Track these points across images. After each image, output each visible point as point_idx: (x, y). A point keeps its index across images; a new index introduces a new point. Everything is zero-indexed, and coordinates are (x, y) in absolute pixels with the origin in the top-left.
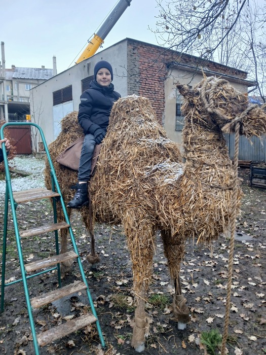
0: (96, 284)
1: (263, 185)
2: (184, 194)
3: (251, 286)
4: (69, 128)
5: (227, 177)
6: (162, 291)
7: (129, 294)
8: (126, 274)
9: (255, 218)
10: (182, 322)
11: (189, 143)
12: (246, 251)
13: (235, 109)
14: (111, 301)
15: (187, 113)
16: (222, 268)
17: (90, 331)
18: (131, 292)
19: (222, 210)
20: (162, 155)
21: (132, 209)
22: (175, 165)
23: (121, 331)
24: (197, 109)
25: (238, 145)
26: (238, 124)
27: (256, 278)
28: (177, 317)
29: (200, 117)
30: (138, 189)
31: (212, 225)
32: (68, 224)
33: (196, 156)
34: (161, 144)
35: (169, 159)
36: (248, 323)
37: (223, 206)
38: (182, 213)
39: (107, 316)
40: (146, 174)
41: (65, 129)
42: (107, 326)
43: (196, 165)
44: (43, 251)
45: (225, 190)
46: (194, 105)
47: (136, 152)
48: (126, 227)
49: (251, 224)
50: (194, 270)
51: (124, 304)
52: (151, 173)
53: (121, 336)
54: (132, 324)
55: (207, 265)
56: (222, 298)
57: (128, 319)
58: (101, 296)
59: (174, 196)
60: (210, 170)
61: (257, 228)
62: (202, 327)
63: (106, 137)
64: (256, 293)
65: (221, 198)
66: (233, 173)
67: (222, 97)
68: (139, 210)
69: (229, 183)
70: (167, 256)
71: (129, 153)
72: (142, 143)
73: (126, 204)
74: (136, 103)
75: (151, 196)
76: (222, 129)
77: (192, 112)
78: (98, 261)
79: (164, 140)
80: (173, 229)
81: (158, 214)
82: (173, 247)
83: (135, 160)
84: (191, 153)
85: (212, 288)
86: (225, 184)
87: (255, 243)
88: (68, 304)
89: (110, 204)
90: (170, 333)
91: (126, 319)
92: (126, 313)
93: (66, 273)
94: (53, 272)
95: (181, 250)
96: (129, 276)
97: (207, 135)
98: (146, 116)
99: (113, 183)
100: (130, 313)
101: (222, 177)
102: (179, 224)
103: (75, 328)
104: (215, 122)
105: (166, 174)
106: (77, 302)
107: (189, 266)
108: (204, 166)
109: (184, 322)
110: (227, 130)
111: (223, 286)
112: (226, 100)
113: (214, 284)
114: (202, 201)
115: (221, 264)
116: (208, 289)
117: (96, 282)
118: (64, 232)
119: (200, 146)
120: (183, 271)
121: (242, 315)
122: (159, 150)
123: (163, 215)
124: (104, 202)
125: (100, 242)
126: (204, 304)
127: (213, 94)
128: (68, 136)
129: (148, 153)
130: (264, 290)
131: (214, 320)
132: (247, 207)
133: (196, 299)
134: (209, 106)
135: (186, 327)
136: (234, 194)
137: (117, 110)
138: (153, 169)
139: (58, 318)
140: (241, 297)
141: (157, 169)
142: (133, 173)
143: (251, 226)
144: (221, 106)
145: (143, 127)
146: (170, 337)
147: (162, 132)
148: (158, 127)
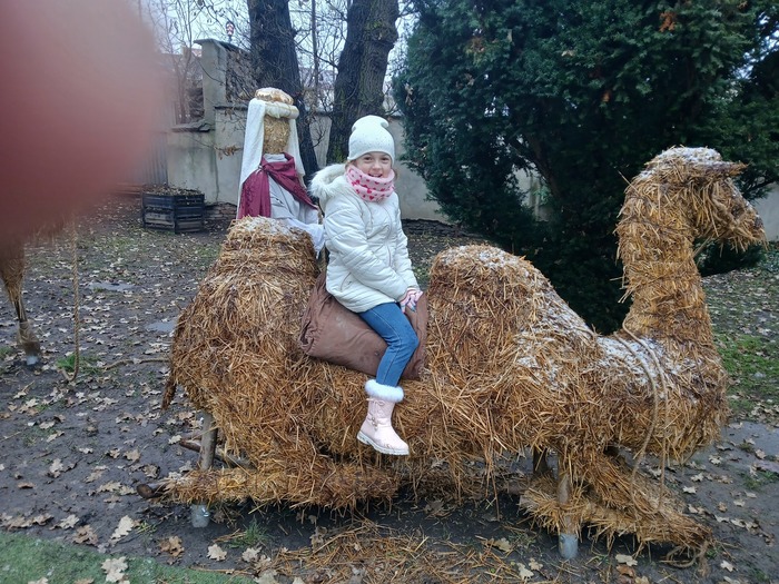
1: (164, 223)
3: (123, 324)
9: (143, 265)
12: (122, 298)
16: (85, 316)
27: (131, 317)
49: (134, 272)
50: (44, 324)
55: (63, 317)
61: (143, 276)
62: (59, 359)
64: (129, 328)
85: (71, 333)
87: (135, 290)
109: (35, 355)
113: (74, 330)
115: (84, 313)
116: (66, 334)
121: (108, 344)
126: (60, 345)
130: (139, 324)
132: (133, 253)
140: (109, 333)
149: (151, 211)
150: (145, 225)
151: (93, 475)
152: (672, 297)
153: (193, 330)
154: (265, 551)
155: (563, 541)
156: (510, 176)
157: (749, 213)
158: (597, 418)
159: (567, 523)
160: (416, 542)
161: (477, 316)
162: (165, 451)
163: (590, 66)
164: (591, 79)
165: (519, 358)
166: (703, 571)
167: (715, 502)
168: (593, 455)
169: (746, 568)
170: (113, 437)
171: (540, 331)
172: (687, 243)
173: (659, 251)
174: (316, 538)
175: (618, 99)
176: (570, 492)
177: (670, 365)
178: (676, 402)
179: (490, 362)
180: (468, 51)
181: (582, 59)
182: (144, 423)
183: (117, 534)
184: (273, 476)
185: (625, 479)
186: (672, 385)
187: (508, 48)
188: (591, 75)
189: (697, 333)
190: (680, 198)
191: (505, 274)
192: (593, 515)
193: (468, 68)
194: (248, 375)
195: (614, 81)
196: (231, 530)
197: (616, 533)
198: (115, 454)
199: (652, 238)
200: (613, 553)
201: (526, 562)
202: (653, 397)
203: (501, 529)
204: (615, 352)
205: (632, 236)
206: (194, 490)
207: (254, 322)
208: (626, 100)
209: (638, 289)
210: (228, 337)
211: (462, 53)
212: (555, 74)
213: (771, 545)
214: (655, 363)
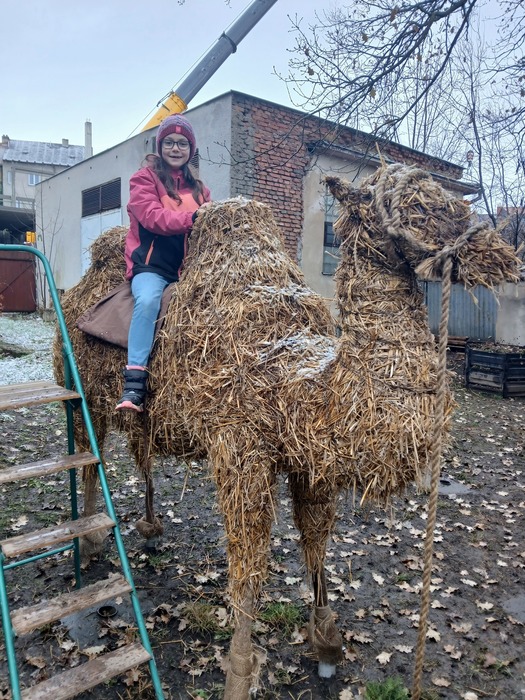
0: (153, 580)
1: (490, 384)
2: (337, 401)
3: (466, 587)
4: (106, 260)
5: (424, 369)
6: (289, 597)
7: (221, 602)
8: (215, 561)
9: (476, 449)
10: (326, 663)
11: (350, 297)
12: (457, 516)
13: (444, 230)
14: (182, 616)
15: (345, 237)
16: (409, 549)
17: (136, 679)
18: (225, 599)
19: (414, 435)
20: (294, 320)
21: (229, 428)
22: (320, 340)
23: (202, 681)
24: (365, 228)
25: (447, 302)
26: (450, 260)
27: (477, 570)
28: (317, 650)
29: (373, 245)
30: (244, 388)
31: (392, 465)
32: (97, 457)
33: (363, 323)
34: (292, 297)
35: (309, 328)
36: (459, 665)
37: (415, 428)
38: (333, 439)
39: (173, 649)
40: (260, 357)
41: (98, 262)
42: (173, 668)
43: (361, 342)
44: (47, 509)
45: (420, 395)
46: (360, 219)
47: (241, 312)
48: (217, 467)
49: (467, 461)
50: (354, 554)
51: (210, 623)
52: (271, 356)
53: (201, 691)
54: (224, 666)
55: (379, 544)
56: (408, 613)
57: (218, 655)
58: (163, 605)
59: (316, 403)
60: (391, 353)
61: (479, 470)
62: (367, 671)
63: (181, 279)
64: (477, 601)
65: (411, 410)
66: (437, 360)
67: (418, 205)
68: (244, 431)
69: (427, 379)
70: (300, 526)
71: (227, 313)
72: (254, 295)
73: (217, 419)
74: (244, 214)
75: (270, 404)
76: (417, 271)
77: (355, 233)
78: (159, 532)
79: (298, 290)
80: (313, 473)
81: (284, 440)
82: (312, 508)
83: (238, 329)
84: (353, 316)
85: (389, 590)
86: (420, 381)
87: (474, 499)
88: (94, 621)
89: (185, 419)
90: (303, 685)
91: (213, 655)
92: (213, 642)
93: (92, 556)
94: (66, 553)
95: (329, 514)
96: (222, 565)
97: (386, 281)
98: (263, 241)
99: (192, 375)
100: (221, 643)
101: (415, 368)
102: (326, 463)
103: (104, 676)
104: (401, 256)
105: (301, 359)
106: (112, 618)
107: (344, 543)
108: (379, 343)
109: (332, 663)
110: (427, 272)
111: (412, 586)
112: (425, 211)
113: (393, 582)
114: (373, 415)
115: (407, 541)
116: (381, 592)
117: (153, 576)
118: (91, 472)
119: (371, 303)
120: (332, 554)
121: (449, 648)
122: (287, 310)
123: (292, 444)
124: (172, 413)
125: (166, 494)
126: (373, 624)
127: (400, 199)
128: (105, 276)
129: (265, 314)
130: (492, 595)
131: (391, 658)
132: (460, 428)
133: (357, 614)
134: (392, 222)
135: (334, 673)
136: (439, 402)
137: (204, 226)
138: (276, 347)
139: (71, 652)
140: (446, 609)
141: (284, 347)
142: (234, 355)
143: (467, 465)
144: (414, 223)
145: (257, 261)
146: (302, 693)
147: (296, 273)
148: (287, 262)
150: (469, 385)
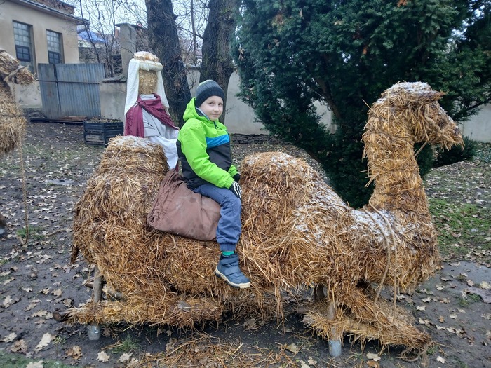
1: (98, 141)
3: (63, 206)
12: (65, 190)
13: (10, 68)
27: (69, 202)
49: (75, 173)
50: (13, 208)
61: (81, 175)
87: (74, 184)
107: (7, 206)
109: (3, 228)
110: (7, 80)
111: (39, 210)
113: (31, 211)
115: (39, 200)
121: (52, 220)
132: (76, 161)
140: (53, 212)
149: (89, 134)
150: (87, 143)
151: (30, 306)
152: (399, 183)
153: (84, 211)
154: (135, 355)
155: (331, 346)
156: (310, 105)
157: (451, 125)
158: (350, 264)
159: (334, 333)
160: (235, 348)
161: (269, 198)
162: (79, 289)
163: (352, 31)
164: (354, 40)
165: (296, 225)
166: (424, 364)
167: (437, 317)
168: (348, 288)
169: (453, 361)
170: (47, 280)
171: (310, 207)
172: (409, 146)
173: (390, 152)
174: (169, 346)
175: (372, 52)
176: (335, 313)
177: (398, 228)
178: (402, 253)
179: (277, 228)
180: (273, 24)
181: (347, 27)
182: (68, 271)
183: (40, 346)
184: (138, 307)
185: (371, 304)
186: (400, 241)
187: (300, 21)
188: (354, 37)
189: (416, 206)
190: (403, 117)
191: (287, 170)
192: (351, 328)
193: (274, 35)
194: (117, 241)
195: (369, 41)
196: (115, 341)
197: (367, 340)
198: (46, 292)
199: (385, 144)
200: (365, 352)
201: (306, 359)
202: (387, 249)
203: (293, 337)
204: (362, 220)
205: (372, 142)
206: (88, 316)
207: (121, 206)
208: (377, 53)
209: (378, 177)
210: (104, 216)
211: (270, 25)
212: (331, 37)
213: (472, 345)
214: (388, 227)
